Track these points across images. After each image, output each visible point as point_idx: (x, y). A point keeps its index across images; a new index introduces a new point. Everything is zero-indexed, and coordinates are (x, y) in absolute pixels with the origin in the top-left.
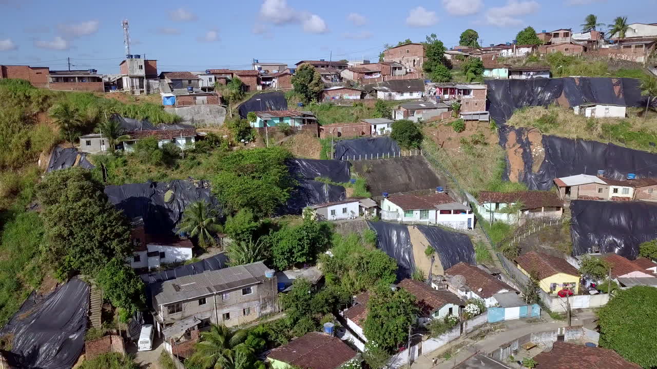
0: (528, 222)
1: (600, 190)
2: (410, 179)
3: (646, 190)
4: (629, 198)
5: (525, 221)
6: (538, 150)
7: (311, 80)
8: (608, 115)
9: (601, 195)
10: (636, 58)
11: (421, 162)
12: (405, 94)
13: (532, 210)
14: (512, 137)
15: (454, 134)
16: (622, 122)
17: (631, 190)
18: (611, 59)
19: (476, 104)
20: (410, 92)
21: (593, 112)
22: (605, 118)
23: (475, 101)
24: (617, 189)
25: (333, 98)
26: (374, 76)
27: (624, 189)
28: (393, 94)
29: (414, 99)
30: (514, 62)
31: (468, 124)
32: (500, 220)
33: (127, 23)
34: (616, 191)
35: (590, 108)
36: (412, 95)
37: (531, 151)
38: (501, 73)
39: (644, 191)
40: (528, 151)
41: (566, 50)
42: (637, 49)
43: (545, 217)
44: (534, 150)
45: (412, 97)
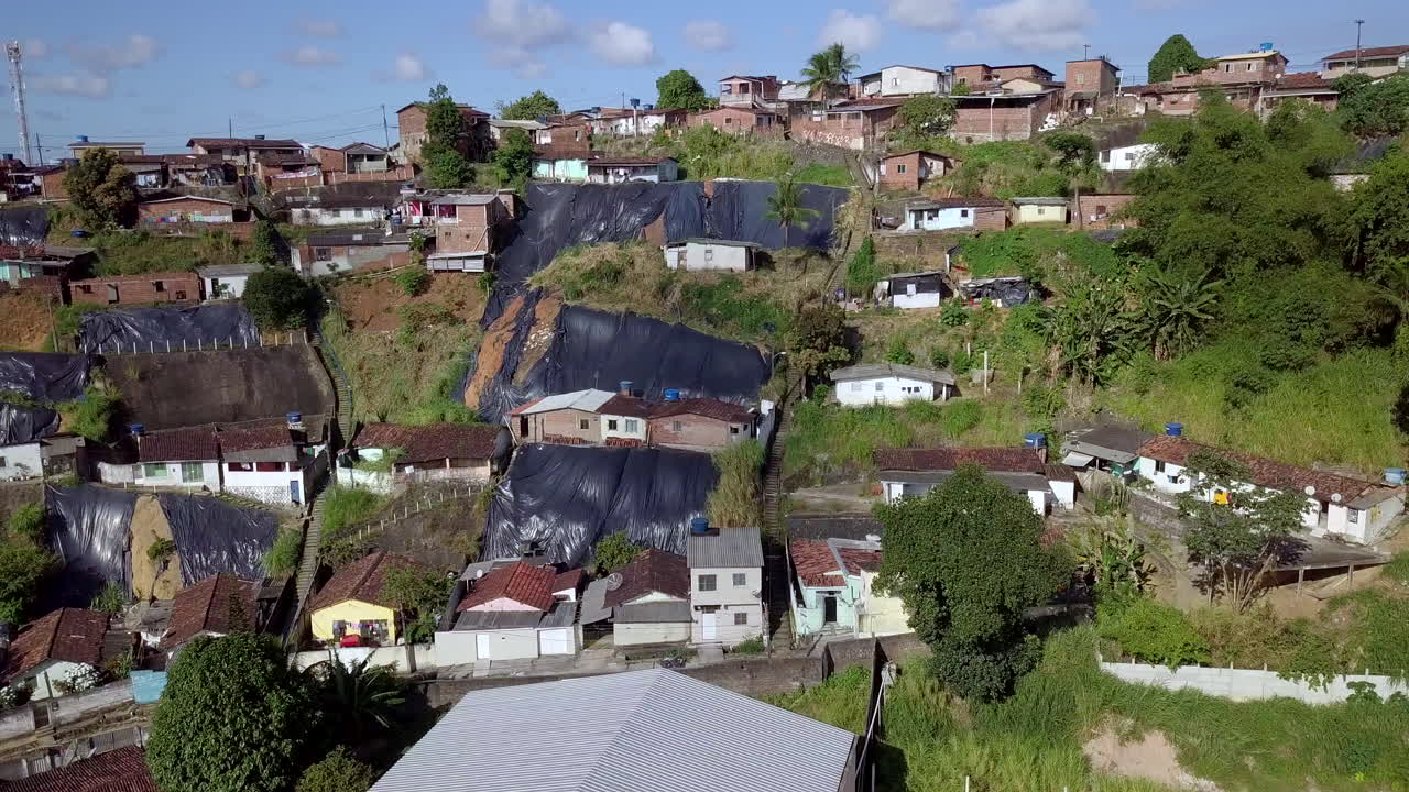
0: (413, 490)
1: (584, 425)
2: (250, 394)
3: (667, 425)
4: (637, 441)
5: (405, 488)
6: (542, 336)
7: (101, 180)
8: (712, 265)
9: (586, 435)
10: (850, 139)
11: (295, 358)
12: (342, 213)
13: (419, 465)
14: (514, 306)
15: (402, 300)
16: (730, 278)
17: (641, 423)
18: (808, 141)
19: (468, 236)
20: (356, 210)
21: (681, 257)
22: (706, 270)
23: (464, 230)
24: (615, 422)
25: (163, 220)
26: (302, 174)
27: (627, 422)
28: (315, 211)
29: (364, 224)
30: (629, 146)
31: (440, 280)
32: (365, 485)
33: (16, 50)
34: (613, 425)
35: (676, 249)
36: (361, 215)
37: (526, 339)
38: (573, 171)
39: (666, 427)
40: (522, 337)
41: (728, 120)
42: (851, 120)
43: (455, 480)
44: (533, 337)
45: (360, 220)
